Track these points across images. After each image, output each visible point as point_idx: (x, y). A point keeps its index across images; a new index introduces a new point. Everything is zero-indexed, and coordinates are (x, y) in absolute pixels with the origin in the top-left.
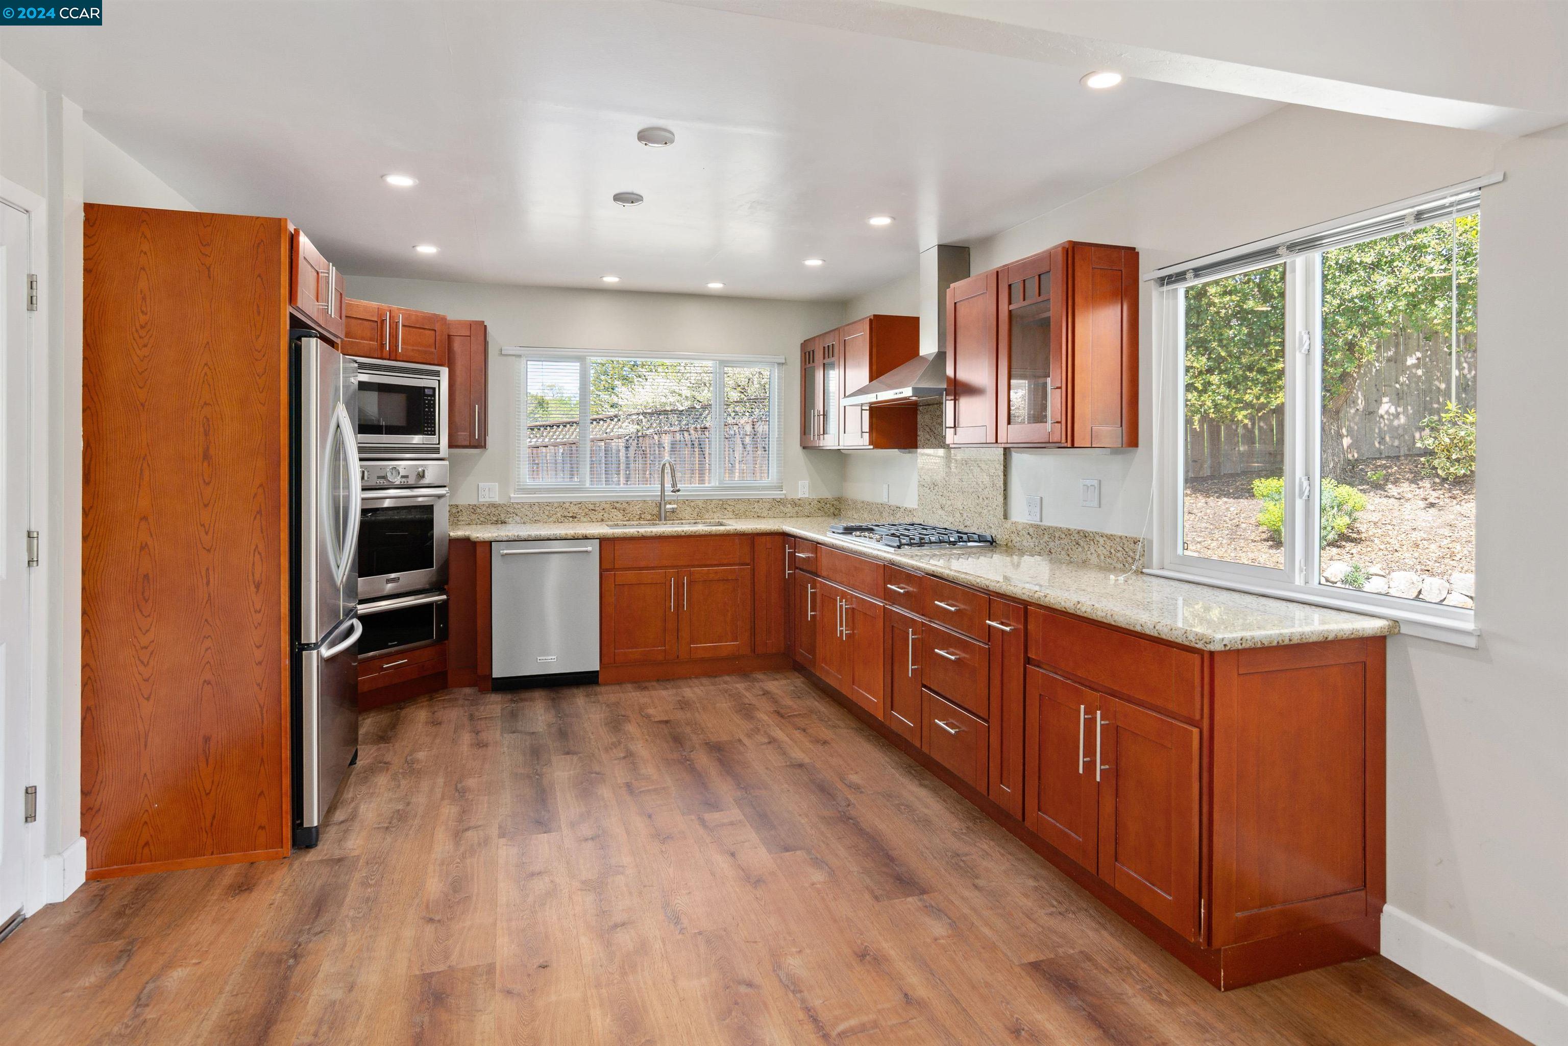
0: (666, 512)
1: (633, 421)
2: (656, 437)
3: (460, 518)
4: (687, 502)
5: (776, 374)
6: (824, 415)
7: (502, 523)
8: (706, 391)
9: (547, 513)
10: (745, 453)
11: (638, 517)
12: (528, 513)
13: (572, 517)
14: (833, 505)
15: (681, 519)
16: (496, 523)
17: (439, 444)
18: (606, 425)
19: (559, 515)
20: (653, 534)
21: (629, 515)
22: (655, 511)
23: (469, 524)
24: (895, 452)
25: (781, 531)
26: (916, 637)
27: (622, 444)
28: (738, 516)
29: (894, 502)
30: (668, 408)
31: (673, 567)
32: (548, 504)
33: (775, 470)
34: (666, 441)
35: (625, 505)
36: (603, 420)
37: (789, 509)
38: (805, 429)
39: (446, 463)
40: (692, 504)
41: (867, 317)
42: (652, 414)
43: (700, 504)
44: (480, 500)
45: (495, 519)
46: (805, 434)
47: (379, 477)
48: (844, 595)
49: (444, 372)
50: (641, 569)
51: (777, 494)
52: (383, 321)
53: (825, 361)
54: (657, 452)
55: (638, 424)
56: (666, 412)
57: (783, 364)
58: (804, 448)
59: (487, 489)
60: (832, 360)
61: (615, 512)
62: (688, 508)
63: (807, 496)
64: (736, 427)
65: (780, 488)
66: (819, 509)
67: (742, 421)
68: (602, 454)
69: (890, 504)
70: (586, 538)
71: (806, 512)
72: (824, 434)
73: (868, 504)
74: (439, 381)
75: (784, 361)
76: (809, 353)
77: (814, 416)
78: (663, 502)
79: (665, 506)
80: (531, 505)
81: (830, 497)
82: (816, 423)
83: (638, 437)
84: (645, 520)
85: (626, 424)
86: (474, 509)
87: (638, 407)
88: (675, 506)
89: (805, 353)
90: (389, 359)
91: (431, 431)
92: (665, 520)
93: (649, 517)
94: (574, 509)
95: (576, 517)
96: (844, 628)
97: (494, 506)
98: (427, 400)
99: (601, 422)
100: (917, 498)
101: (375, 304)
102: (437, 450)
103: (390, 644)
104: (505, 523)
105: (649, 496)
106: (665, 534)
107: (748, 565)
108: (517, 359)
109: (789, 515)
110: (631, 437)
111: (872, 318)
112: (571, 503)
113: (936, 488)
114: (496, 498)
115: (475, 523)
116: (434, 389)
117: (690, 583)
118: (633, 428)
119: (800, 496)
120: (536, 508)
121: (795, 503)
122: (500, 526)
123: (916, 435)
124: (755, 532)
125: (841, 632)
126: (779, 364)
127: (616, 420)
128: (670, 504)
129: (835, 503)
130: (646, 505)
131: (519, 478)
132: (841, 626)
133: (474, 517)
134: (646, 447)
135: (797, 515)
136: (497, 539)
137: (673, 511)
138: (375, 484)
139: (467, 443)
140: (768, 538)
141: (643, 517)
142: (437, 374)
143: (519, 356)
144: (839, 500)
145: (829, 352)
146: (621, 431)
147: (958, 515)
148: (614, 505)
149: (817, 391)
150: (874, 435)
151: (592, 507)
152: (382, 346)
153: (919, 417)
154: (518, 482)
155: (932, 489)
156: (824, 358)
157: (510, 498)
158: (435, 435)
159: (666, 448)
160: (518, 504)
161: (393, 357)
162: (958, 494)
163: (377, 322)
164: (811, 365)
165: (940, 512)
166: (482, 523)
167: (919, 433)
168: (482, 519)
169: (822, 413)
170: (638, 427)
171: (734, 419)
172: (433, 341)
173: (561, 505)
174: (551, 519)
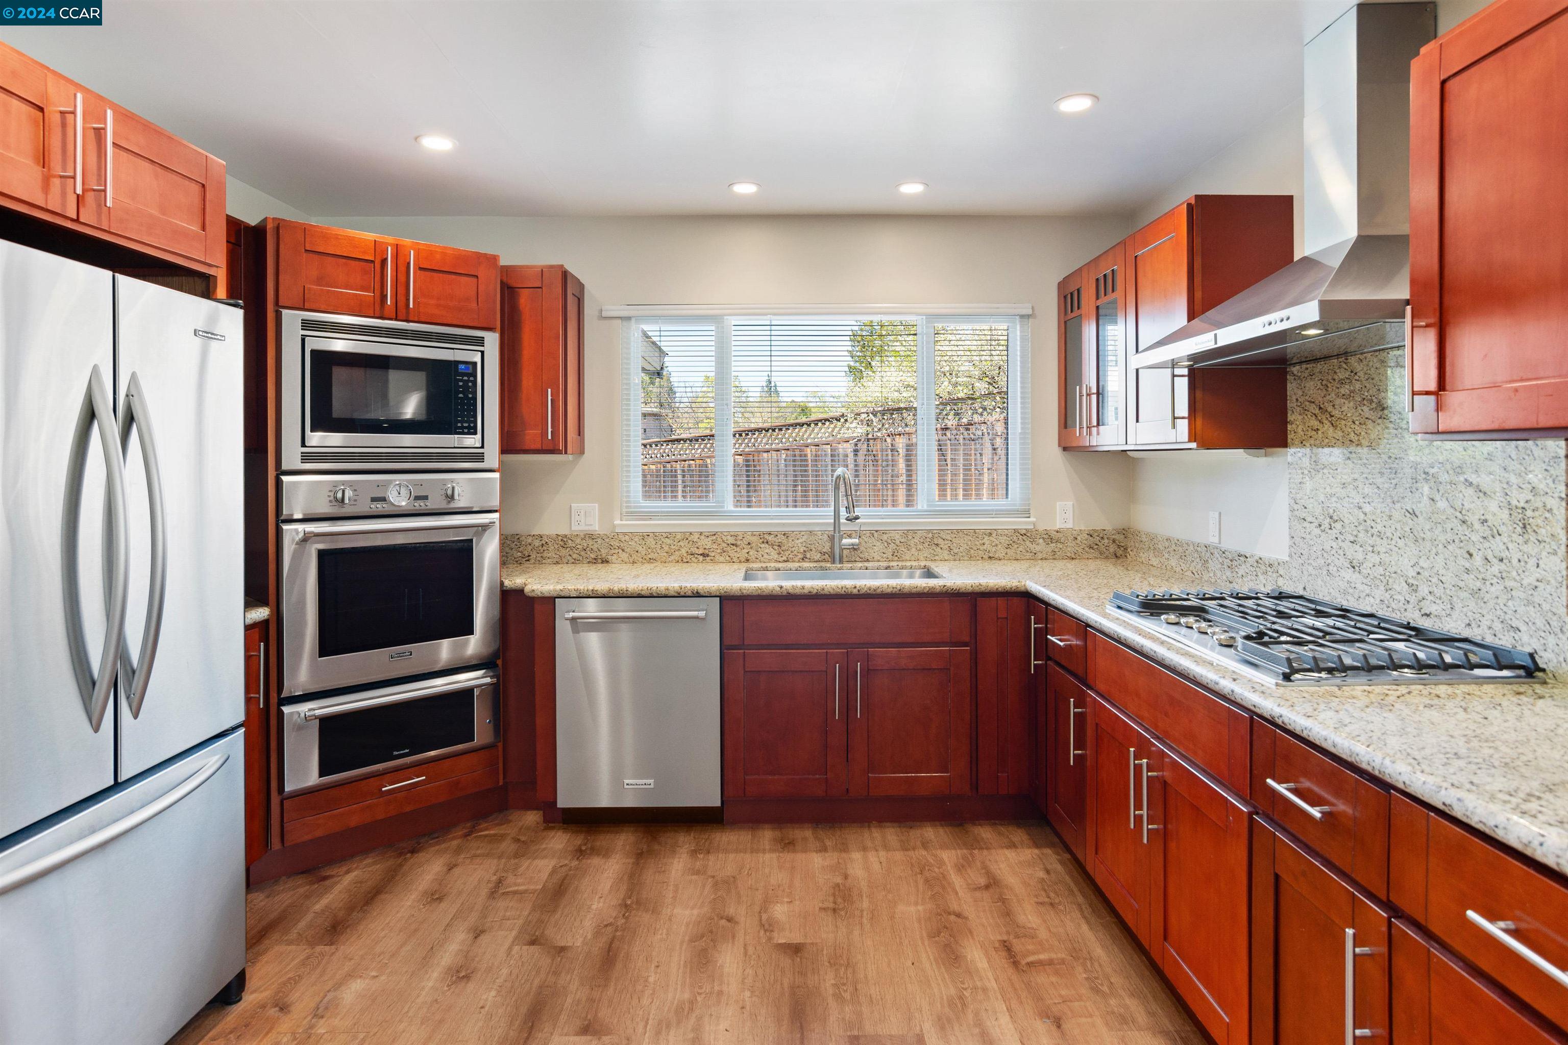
0: (842, 550)
1: (862, 421)
2: (889, 440)
3: (545, 554)
4: (876, 534)
5: (1018, 333)
6: (1098, 394)
7: (603, 562)
8: (946, 383)
9: (666, 548)
10: (996, 458)
11: (801, 556)
12: (640, 549)
13: (702, 555)
14: (1114, 541)
15: (868, 561)
16: (595, 561)
17: (482, 447)
18: (832, 426)
19: (683, 551)
20: (806, 591)
21: (787, 553)
22: (827, 548)
23: (557, 563)
24: (1239, 454)
25: (1023, 589)
26: (1366, 950)
27: (849, 448)
28: (957, 557)
29: (1232, 544)
30: (902, 405)
31: (838, 645)
32: (668, 535)
33: (1018, 485)
34: (901, 446)
35: (781, 538)
36: (829, 421)
37: (1040, 546)
38: (1066, 420)
39: (496, 475)
40: (885, 537)
41: (1183, 203)
42: (883, 413)
43: (897, 536)
44: (573, 528)
45: (593, 556)
46: (1066, 427)
47: (374, 500)
48: (1144, 749)
49: (492, 340)
50: (788, 647)
51: (1022, 523)
52: (384, 261)
53: (1099, 303)
54: (890, 457)
55: (868, 425)
56: (899, 409)
57: (1029, 316)
58: (1065, 449)
59: (583, 513)
60: (1111, 296)
61: (767, 549)
62: (878, 544)
63: (1070, 525)
64: (983, 427)
65: (1027, 513)
66: (1091, 548)
67: (991, 419)
68: (829, 458)
69: (1224, 546)
70: (697, 595)
71: (1069, 552)
72: (1098, 424)
73: (1178, 543)
74: (482, 352)
75: (1030, 312)
76: (1072, 294)
77: (1081, 396)
78: (837, 535)
79: (841, 540)
80: (644, 536)
81: (1109, 527)
82: (1085, 408)
83: (868, 440)
84: (811, 561)
85: (854, 425)
86: (564, 541)
87: (869, 405)
88: (856, 541)
89: (1065, 297)
90: (396, 319)
91: (469, 428)
92: (841, 562)
93: (818, 556)
94: (707, 543)
95: (708, 556)
96: (1144, 812)
97: (591, 536)
98: (461, 380)
99: (827, 423)
100: (1287, 541)
101: (370, 236)
102: (480, 457)
103: (396, 753)
104: (607, 562)
105: (818, 524)
106: (826, 592)
107: (966, 645)
108: (625, 323)
109: (1040, 556)
110: (860, 440)
111: (1193, 202)
112: (701, 534)
113: (1338, 525)
114: (596, 527)
115: (565, 560)
116: (475, 364)
117: (868, 672)
118: (860, 430)
119: (1058, 526)
120: (650, 541)
121: (1050, 538)
122: (600, 566)
123: (1285, 422)
124: (977, 589)
125: (1138, 819)
126: (1022, 317)
127: (842, 420)
128: (850, 536)
129: (1117, 537)
130: (812, 538)
131: (628, 497)
132: (1138, 806)
133: (563, 552)
134: (877, 451)
135: (1054, 556)
136: (562, 594)
137: (854, 548)
138: (368, 509)
139: (539, 446)
140: (1001, 601)
141: (808, 556)
142: (480, 341)
143: (629, 318)
144: (1125, 532)
145: (1105, 284)
146: (848, 434)
147: (1400, 586)
148: (765, 538)
149: (1085, 355)
150: (1199, 422)
151: (731, 540)
152: (384, 297)
153: (1291, 387)
154: (627, 502)
155: (1326, 525)
156: (1097, 298)
157: (614, 526)
158: (475, 433)
159: (900, 451)
160: (625, 534)
161: (401, 315)
162: (1401, 543)
163: (372, 262)
164: (1076, 313)
165: (1348, 574)
166: (575, 562)
167: (1290, 417)
168: (575, 556)
169: (1094, 390)
170: (869, 429)
171: (981, 415)
172: (474, 293)
173: (687, 536)
174: (672, 558)
